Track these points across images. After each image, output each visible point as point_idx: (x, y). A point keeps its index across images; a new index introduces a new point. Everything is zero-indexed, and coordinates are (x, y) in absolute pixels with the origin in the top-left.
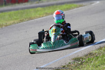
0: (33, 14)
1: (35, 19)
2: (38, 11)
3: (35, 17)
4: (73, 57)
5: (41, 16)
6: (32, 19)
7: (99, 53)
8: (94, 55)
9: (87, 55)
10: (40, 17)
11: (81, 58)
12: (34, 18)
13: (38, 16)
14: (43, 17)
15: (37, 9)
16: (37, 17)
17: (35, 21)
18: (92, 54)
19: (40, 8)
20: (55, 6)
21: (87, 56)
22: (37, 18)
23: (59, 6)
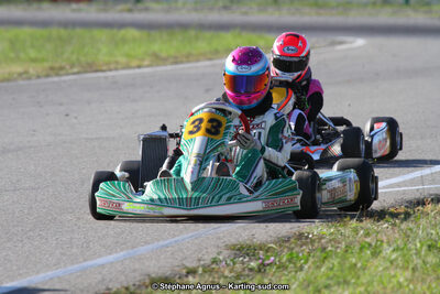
0: (104, 50)
1: (110, 70)
2: (124, 41)
3: (108, 64)
4: (233, 241)
5: (134, 63)
6: (96, 71)
7: (333, 240)
8: (312, 241)
9: (289, 238)
10: (127, 67)
11: (261, 249)
12: (104, 68)
13: (122, 60)
14: (139, 67)
15: (123, 32)
16: (117, 62)
17: (106, 78)
18: (307, 237)
19: (133, 33)
20: (192, 33)
21: (287, 245)
22: (116, 69)
23: (208, 34)
